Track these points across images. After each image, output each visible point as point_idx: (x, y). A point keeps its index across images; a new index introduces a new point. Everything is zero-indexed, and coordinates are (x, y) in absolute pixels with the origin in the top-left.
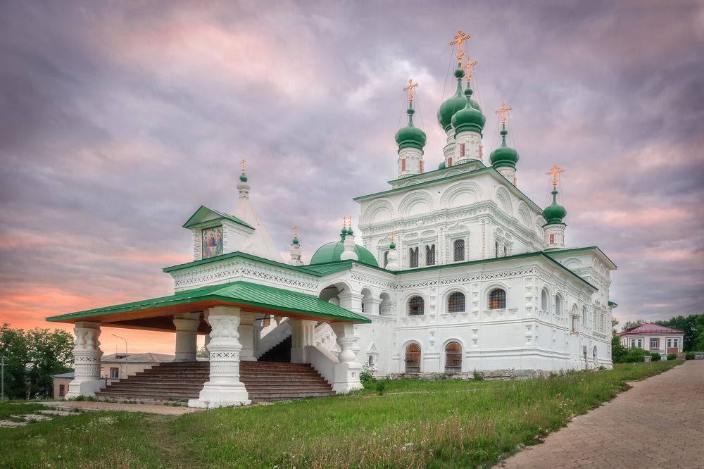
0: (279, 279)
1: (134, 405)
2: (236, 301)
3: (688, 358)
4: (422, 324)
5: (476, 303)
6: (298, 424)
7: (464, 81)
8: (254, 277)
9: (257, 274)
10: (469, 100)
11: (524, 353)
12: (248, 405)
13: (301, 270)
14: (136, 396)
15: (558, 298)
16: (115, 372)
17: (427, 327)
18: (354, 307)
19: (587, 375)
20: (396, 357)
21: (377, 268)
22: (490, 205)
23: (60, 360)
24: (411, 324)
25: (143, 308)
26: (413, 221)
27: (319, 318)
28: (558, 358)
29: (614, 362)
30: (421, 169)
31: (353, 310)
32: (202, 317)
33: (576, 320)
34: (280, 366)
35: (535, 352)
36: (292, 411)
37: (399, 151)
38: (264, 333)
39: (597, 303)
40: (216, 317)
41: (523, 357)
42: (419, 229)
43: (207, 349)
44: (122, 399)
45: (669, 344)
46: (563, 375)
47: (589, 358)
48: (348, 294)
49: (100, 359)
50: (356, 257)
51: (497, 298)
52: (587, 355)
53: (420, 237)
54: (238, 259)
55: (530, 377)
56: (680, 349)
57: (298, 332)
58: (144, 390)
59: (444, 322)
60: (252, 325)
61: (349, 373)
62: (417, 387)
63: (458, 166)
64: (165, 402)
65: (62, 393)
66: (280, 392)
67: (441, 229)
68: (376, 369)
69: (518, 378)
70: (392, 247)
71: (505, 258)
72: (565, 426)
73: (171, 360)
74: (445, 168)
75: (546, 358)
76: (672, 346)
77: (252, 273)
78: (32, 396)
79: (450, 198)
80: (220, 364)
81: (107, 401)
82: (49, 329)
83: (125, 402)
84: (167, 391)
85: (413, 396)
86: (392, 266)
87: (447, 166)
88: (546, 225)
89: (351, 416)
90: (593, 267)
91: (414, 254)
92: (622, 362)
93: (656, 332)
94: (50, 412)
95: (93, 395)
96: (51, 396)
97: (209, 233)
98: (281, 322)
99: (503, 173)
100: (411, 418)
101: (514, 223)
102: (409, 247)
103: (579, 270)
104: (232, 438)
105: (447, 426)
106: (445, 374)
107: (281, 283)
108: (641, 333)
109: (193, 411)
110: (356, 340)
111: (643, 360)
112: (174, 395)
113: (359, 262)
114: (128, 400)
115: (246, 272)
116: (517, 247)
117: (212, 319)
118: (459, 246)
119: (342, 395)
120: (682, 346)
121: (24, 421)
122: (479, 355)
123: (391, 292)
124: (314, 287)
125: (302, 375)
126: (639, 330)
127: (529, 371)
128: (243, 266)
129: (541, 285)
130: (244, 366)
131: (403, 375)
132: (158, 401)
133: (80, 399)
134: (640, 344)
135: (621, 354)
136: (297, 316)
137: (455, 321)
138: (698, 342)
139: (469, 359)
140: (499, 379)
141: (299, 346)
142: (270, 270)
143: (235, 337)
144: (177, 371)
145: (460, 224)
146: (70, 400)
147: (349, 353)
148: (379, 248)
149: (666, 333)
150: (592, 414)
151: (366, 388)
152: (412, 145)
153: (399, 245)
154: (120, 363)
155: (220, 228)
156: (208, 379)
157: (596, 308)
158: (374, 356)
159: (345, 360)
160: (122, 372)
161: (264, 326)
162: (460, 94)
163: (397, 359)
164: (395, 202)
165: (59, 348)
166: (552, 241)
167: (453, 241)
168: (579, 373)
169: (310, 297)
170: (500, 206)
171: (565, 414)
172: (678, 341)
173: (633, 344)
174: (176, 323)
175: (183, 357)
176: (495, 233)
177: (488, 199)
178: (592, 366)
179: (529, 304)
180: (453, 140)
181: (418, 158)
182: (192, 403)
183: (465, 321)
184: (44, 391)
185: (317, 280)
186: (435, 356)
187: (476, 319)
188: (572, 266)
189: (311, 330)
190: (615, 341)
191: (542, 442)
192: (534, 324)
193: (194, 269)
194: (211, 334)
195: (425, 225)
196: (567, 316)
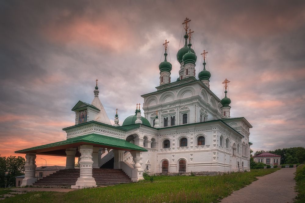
0: (109, 132)
1: (49, 188)
2: (91, 143)
3: (283, 167)
4: (169, 152)
5: (192, 143)
6: (117, 195)
7: (188, 40)
8: (99, 132)
9: (100, 130)
10: (190, 48)
11: (212, 164)
12: (96, 187)
13: (119, 128)
14: (49, 185)
15: (227, 141)
16: (41, 174)
17: (171, 153)
18: (141, 144)
19: (239, 174)
20: (158, 166)
21: (150, 127)
22: (198, 98)
23: (19, 170)
24: (164, 152)
25: (53, 146)
26: (165, 105)
27: (126, 149)
28: (227, 167)
29: (251, 169)
30: (170, 81)
31: (140, 146)
32: (77, 149)
33: (235, 151)
34: (109, 170)
35: (217, 164)
36: (115, 189)
37: (160, 73)
38: (103, 156)
39: (244, 143)
40: (83, 149)
41: (212, 166)
42: (168, 109)
43: (79, 163)
44: (44, 186)
45: (275, 161)
46: (229, 174)
47: (240, 167)
48: (138, 139)
49: (35, 169)
50: (141, 122)
51: (201, 141)
52: (240, 166)
53: (168, 113)
54: (93, 124)
55: (215, 174)
56: (279, 164)
57: (117, 156)
58: (53, 182)
59: (178, 151)
60: (98, 153)
61: (138, 173)
62: (167, 179)
63: (185, 80)
64: (61, 186)
65: (19, 185)
66: (109, 181)
67: (178, 109)
68: (150, 171)
69: (210, 175)
70: (157, 117)
71: (204, 122)
72: (230, 195)
73: (64, 169)
74: (179, 80)
75: (222, 167)
76: (276, 162)
77: (98, 130)
78: (7, 186)
79: (182, 94)
80: (84, 170)
81: (37, 187)
82: (16, 157)
83: (45, 187)
84: (62, 182)
85: (165, 182)
86: (157, 126)
87: (180, 80)
88: (222, 107)
89: (139, 191)
90: (242, 126)
91: (166, 121)
92: (254, 169)
93: (269, 156)
94: (14, 193)
95: (32, 184)
96: (15, 186)
97: (82, 112)
98: (110, 151)
99: (204, 82)
100: (164, 192)
101: (208, 106)
102: (164, 117)
103: (236, 128)
104: (90, 201)
105: (180, 195)
106: (179, 174)
107: (110, 134)
108: (262, 156)
109: (73, 190)
110: (141, 159)
111: (263, 168)
112: (65, 183)
113: (143, 125)
114: (46, 187)
115: (96, 129)
116: (210, 117)
117: (81, 151)
118: (185, 117)
119: (135, 182)
120: (280, 162)
121: (4, 197)
122: (193, 165)
123: (156, 138)
124: (124, 136)
125: (118, 174)
126: (261, 155)
127: (215, 172)
128: (95, 127)
129: (220, 135)
130: (94, 170)
131: (161, 174)
132: (59, 186)
133: (27, 187)
134: (262, 161)
135: (254, 165)
136: (116, 149)
137: (183, 151)
138: (287, 160)
139: (189, 167)
140: (201, 175)
141: (117, 162)
142: (106, 128)
143: (91, 158)
144: (66, 173)
145: (186, 107)
146: (22, 187)
147: (138, 165)
148: (151, 118)
149: (273, 156)
150: (241, 190)
151: (145, 179)
152: (166, 70)
153: (160, 116)
154: (43, 170)
155: (86, 111)
156: (79, 176)
157: (243, 145)
158: (149, 166)
159: (137, 168)
160: (44, 174)
161: (103, 153)
162: (186, 46)
163: (159, 167)
164: (158, 97)
165: (19, 165)
166: (225, 115)
167: (183, 114)
168: (236, 173)
169: (122, 140)
170: (203, 98)
171: (230, 190)
172: (278, 160)
173: (259, 161)
174: (67, 152)
175: (69, 167)
176: (200, 111)
177: (197, 95)
178: (241, 170)
179: (215, 143)
180: (183, 67)
181: (168, 76)
182: (72, 187)
183: (187, 150)
184: (12, 184)
185: (125, 133)
186: (175, 166)
187: (192, 150)
188: (233, 126)
189: (122, 154)
190: (252, 159)
191: (220, 201)
192: (216, 152)
193: (75, 129)
194: (81, 157)
195: (171, 107)
196: (231, 149)
